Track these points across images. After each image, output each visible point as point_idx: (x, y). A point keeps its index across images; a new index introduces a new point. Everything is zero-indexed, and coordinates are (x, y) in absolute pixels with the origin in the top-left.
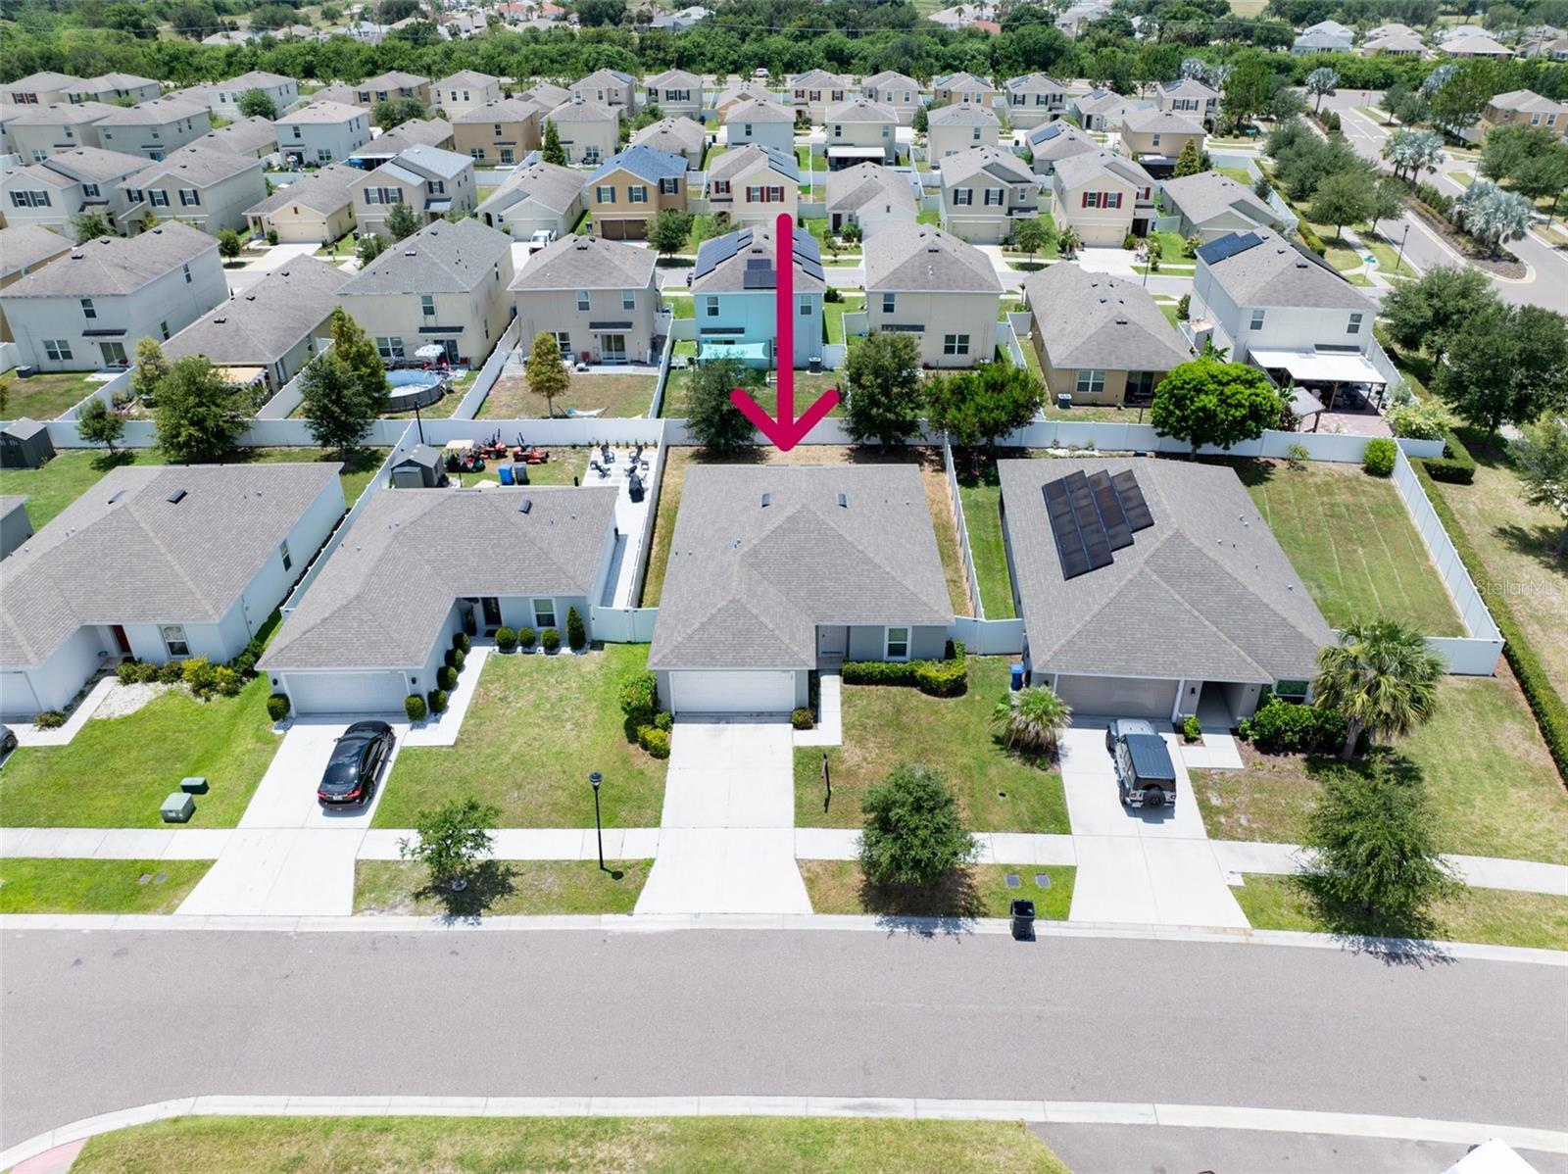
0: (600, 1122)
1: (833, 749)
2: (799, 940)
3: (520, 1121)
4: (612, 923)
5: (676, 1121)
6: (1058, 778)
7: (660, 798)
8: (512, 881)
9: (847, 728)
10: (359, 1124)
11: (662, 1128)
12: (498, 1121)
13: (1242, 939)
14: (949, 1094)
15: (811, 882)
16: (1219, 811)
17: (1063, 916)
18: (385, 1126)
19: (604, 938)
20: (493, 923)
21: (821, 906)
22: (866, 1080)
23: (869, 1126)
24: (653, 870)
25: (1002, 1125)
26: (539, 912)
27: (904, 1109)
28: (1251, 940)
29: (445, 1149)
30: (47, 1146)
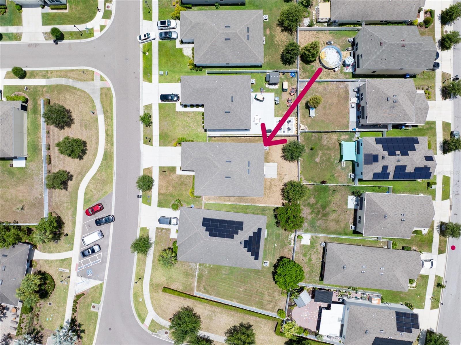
0: (113, 144)
1: (175, 173)
2: (139, 167)
3: (113, 135)
4: (142, 141)
5: (113, 152)
6: (169, 208)
7: (166, 146)
8: (149, 127)
9: (181, 176)
10: (112, 117)
11: (112, 151)
12: (113, 132)
13: (138, 225)
14: (116, 183)
15: (148, 168)
16: (162, 231)
17: (143, 202)
18: (112, 120)
19: (139, 140)
20: (142, 125)
21: (144, 170)
22: (118, 174)
23: (112, 174)
24: (151, 146)
25: (112, 189)
26: (143, 131)
27: (114, 178)
28: (138, 227)
29: (109, 127)
30: (109, 83)
